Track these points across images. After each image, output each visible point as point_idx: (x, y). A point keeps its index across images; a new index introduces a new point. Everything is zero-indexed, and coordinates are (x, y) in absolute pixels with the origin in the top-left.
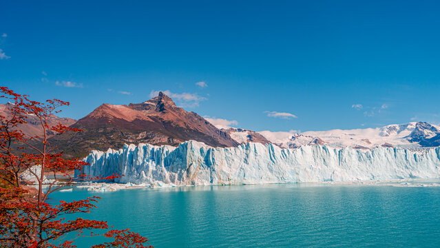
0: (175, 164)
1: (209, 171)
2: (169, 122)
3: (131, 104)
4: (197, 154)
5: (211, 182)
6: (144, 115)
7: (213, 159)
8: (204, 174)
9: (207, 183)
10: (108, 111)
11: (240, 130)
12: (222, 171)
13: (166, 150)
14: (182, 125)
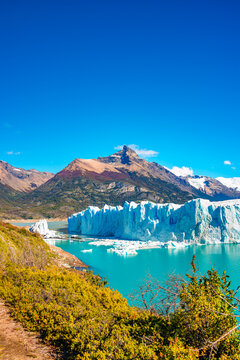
0: (182, 222)
1: (219, 229)
2: (135, 173)
3: (99, 158)
4: (206, 212)
5: (222, 240)
6: (111, 167)
7: (224, 218)
8: (214, 232)
9: (218, 242)
10: (80, 165)
11: (197, 177)
12: (233, 229)
13: (170, 208)
14: (146, 175)
